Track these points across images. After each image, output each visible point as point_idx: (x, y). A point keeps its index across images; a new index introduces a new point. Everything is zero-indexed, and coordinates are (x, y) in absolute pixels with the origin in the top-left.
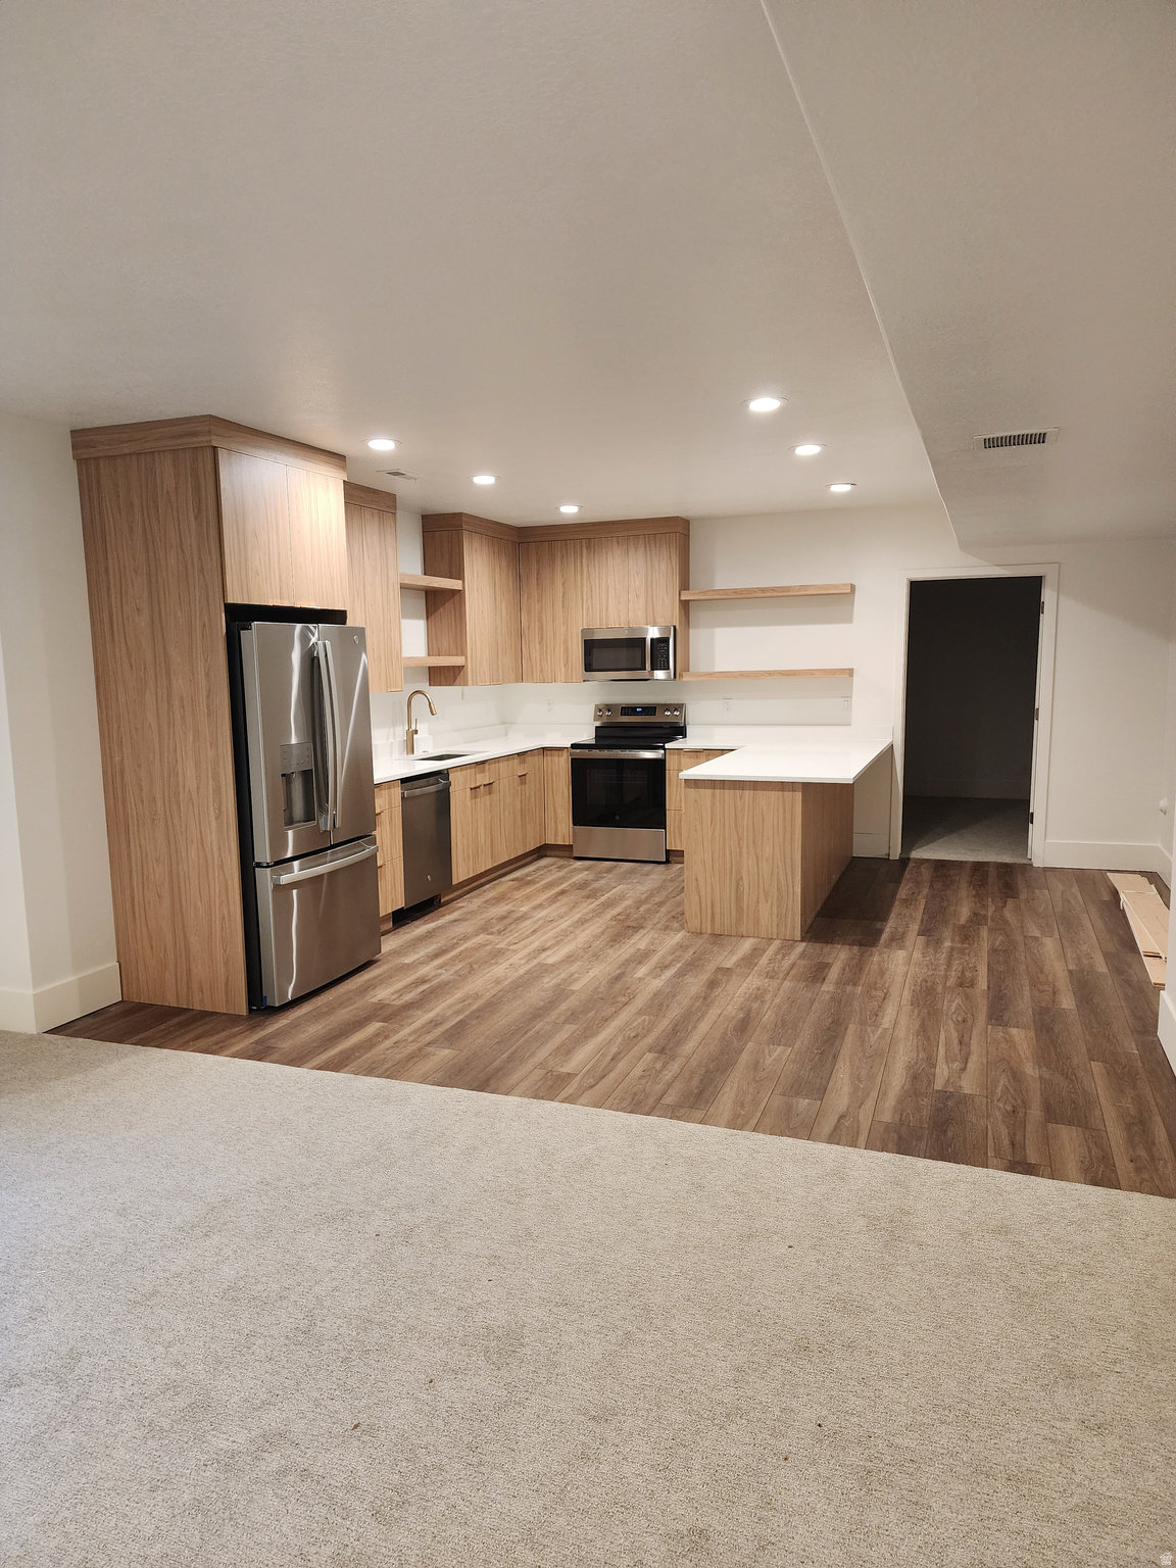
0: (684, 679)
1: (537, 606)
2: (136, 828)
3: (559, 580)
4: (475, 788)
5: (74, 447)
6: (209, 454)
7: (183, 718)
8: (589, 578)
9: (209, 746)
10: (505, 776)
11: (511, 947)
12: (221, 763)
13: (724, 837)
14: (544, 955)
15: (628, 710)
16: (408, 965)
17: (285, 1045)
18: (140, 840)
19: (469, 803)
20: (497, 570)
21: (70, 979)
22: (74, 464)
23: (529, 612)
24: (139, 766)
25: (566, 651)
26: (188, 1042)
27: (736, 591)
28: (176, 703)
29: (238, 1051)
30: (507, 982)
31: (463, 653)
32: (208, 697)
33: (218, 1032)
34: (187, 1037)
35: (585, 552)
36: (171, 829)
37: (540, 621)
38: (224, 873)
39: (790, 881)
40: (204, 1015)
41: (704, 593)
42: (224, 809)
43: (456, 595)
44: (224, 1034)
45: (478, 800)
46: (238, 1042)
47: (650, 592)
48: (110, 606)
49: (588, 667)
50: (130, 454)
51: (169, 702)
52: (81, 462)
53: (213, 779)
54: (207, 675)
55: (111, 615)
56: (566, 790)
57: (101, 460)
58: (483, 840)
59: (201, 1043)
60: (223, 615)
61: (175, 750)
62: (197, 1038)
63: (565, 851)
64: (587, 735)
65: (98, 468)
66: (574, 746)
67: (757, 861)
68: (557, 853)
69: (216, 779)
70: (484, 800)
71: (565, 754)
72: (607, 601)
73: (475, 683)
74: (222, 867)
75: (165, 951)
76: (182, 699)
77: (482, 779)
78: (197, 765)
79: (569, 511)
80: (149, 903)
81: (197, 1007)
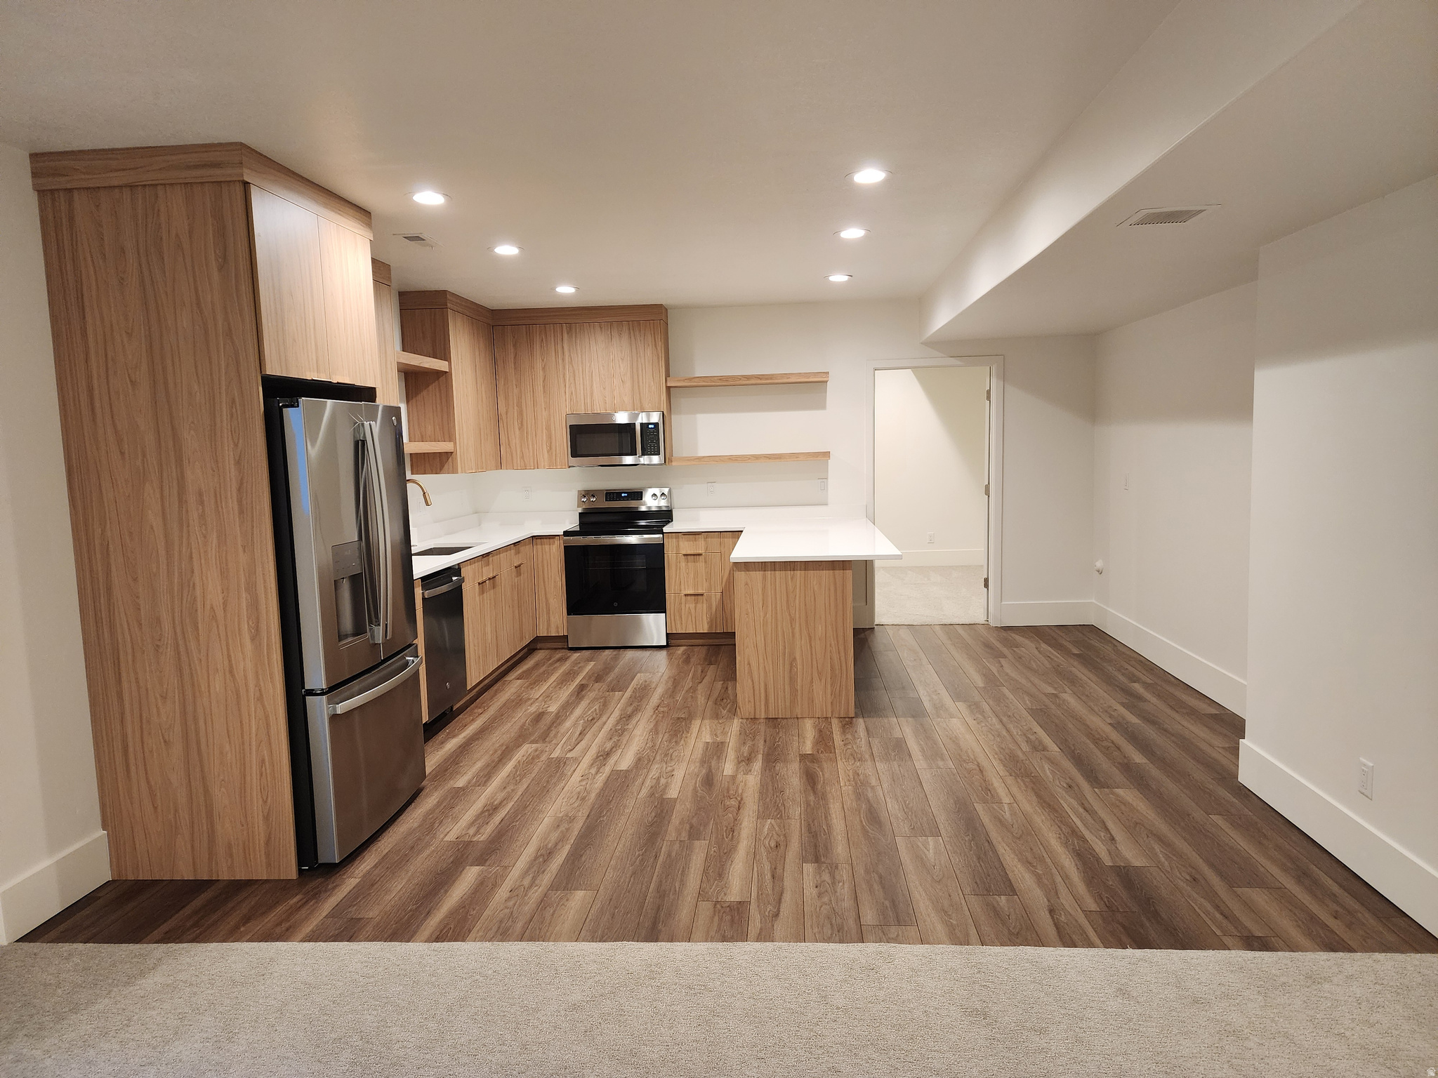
0: (674, 464)
1: (516, 391)
2: (130, 657)
3: (539, 365)
4: (482, 583)
5: (35, 174)
6: (239, 189)
7: (202, 516)
8: (571, 362)
9: (241, 549)
10: (505, 567)
11: (569, 755)
12: (259, 570)
13: (776, 619)
14: (612, 761)
15: (612, 495)
16: (463, 789)
17: (373, 912)
18: (136, 673)
19: (477, 598)
20: (477, 353)
21: (47, 862)
22: (33, 199)
23: (506, 398)
24: (135, 580)
25: (549, 437)
26: (237, 927)
27: (721, 378)
28: (192, 499)
29: (313, 931)
30: (593, 796)
31: (451, 438)
32: (239, 490)
33: (271, 908)
34: (233, 920)
35: (565, 336)
36: (184, 657)
37: (519, 405)
38: (264, 706)
39: (843, 658)
40: (237, 887)
41: (690, 379)
42: (263, 626)
43: (441, 377)
44: (281, 909)
45: (485, 594)
46: (307, 918)
47: (636, 377)
48: (89, 377)
49: (575, 454)
50: (120, 187)
51: (180, 501)
52: (43, 193)
53: (247, 590)
54: (238, 463)
55: (90, 390)
56: (558, 579)
57: (76, 194)
58: (490, 638)
59: (258, 926)
60: (261, 389)
61: (191, 558)
62: (247, 919)
63: (560, 644)
64: (572, 523)
65: (70, 202)
66: (566, 533)
67: (810, 641)
68: (549, 645)
69: (251, 588)
70: (490, 594)
71: (557, 542)
72: (592, 386)
73: (464, 471)
74: (260, 699)
75: (176, 811)
76: (200, 494)
77: (488, 573)
78: (224, 574)
79: (566, 290)
80: (151, 752)
81: (225, 876)
